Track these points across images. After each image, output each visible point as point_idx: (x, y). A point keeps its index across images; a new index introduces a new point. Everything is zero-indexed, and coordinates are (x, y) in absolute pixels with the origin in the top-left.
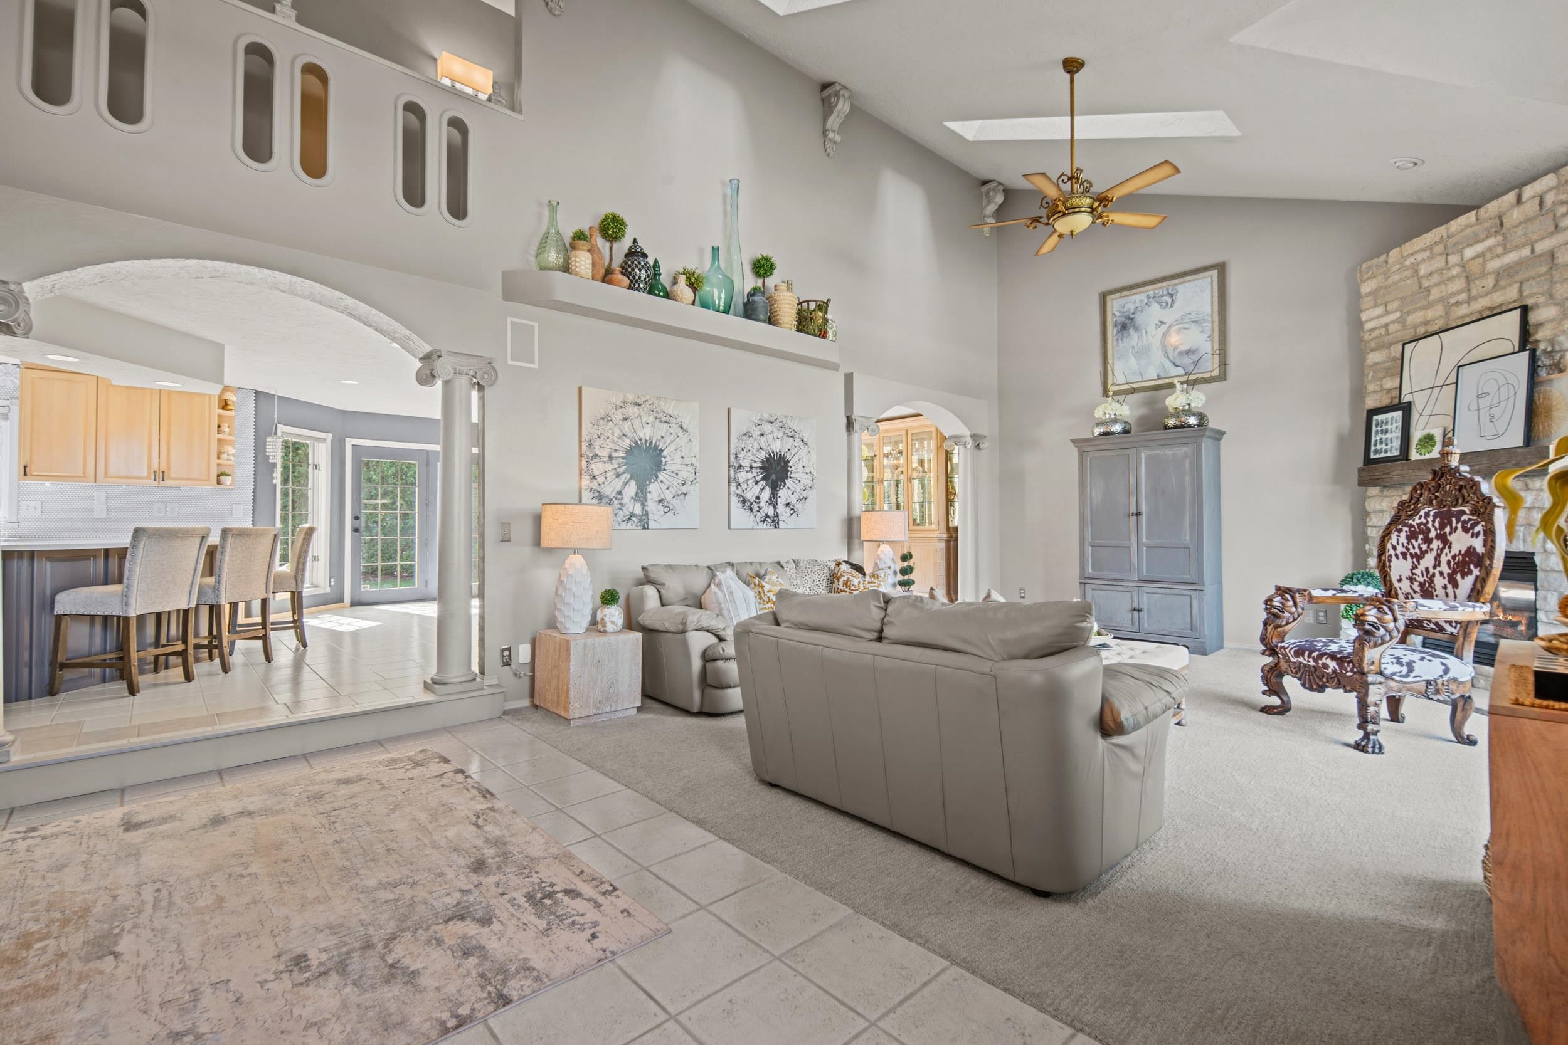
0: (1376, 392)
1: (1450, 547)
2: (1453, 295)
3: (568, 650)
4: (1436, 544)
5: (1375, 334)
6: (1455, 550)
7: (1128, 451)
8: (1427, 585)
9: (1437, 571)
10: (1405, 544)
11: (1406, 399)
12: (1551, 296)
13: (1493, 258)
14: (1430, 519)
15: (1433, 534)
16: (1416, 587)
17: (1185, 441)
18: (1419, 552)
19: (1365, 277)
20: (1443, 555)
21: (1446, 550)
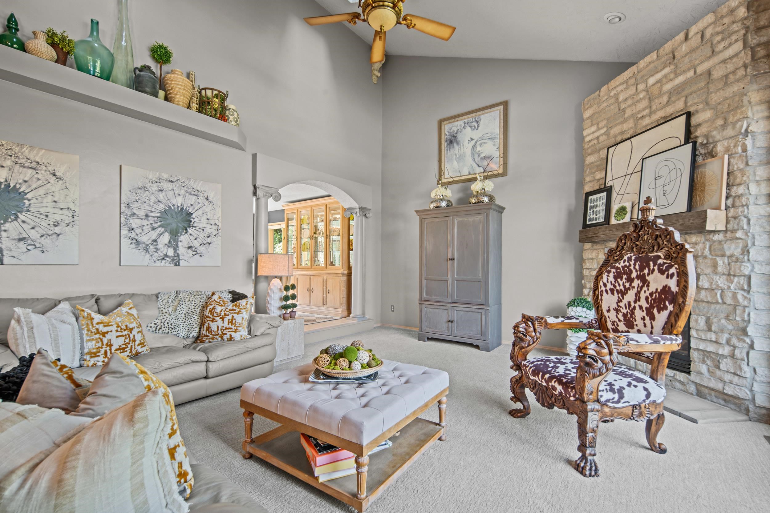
0: (591, 181)
1: (648, 286)
2: (640, 111)
4: (636, 283)
5: (591, 144)
6: (652, 288)
7: (447, 219)
8: (629, 316)
9: (637, 305)
10: (613, 283)
11: (608, 185)
12: (707, 104)
13: (667, 82)
14: (632, 263)
15: (634, 275)
16: (620, 316)
17: (480, 211)
18: (623, 289)
19: (586, 107)
20: (642, 292)
21: (645, 288)
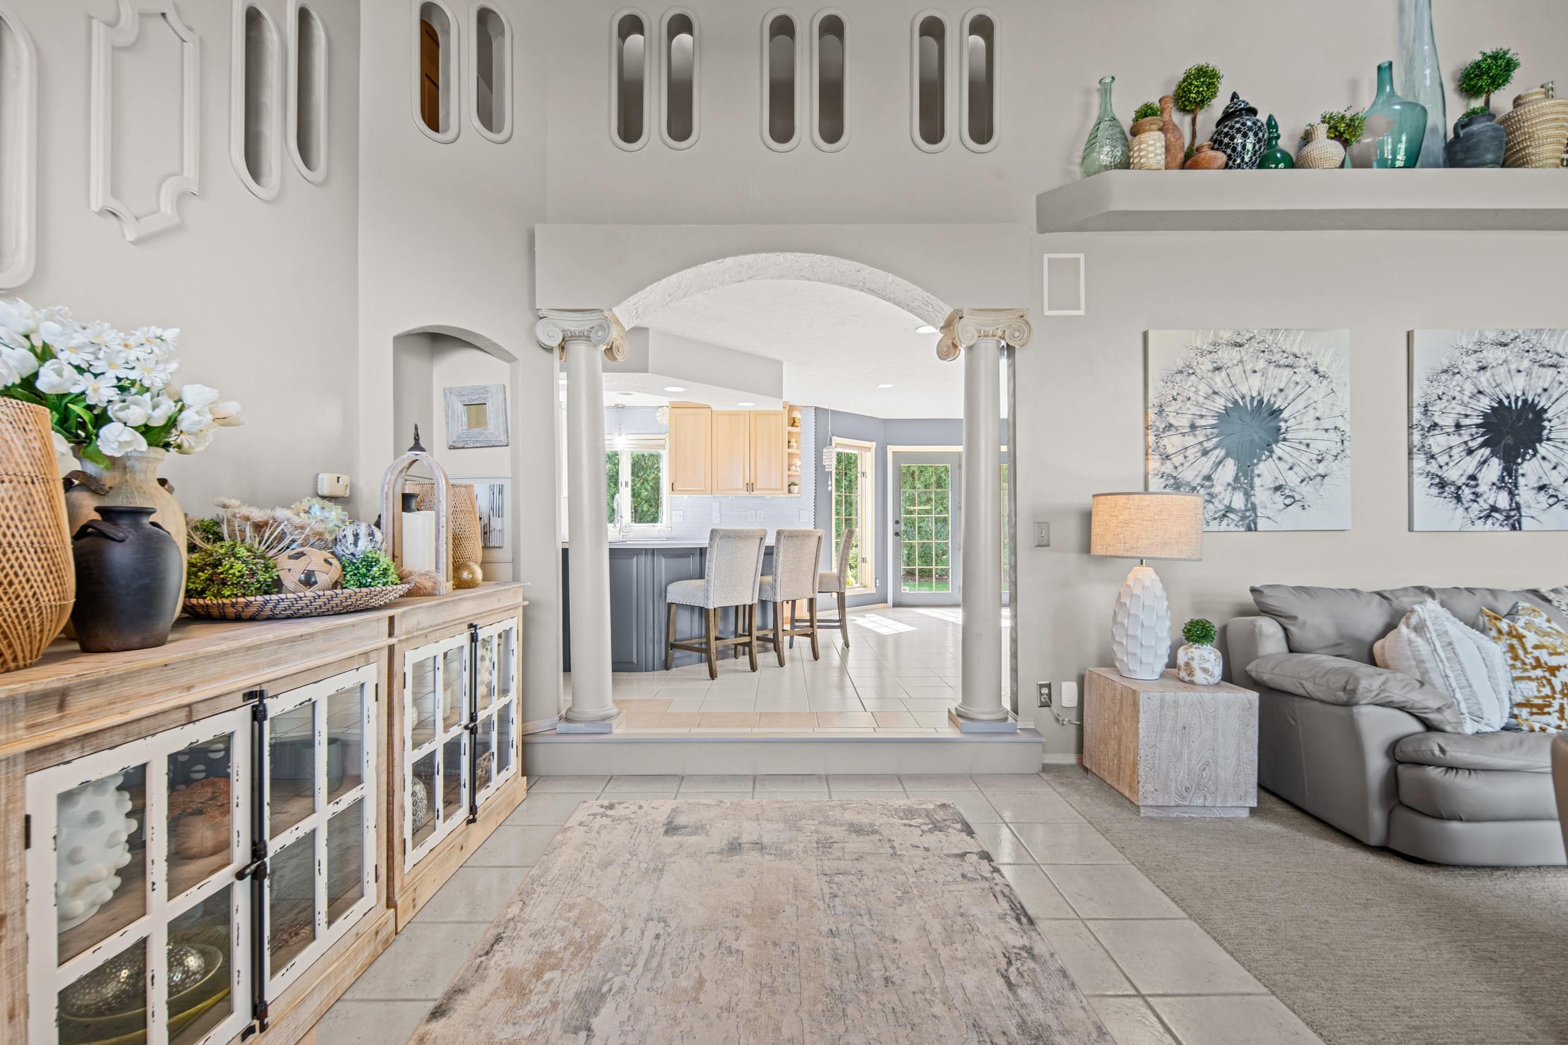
3: (1135, 704)
